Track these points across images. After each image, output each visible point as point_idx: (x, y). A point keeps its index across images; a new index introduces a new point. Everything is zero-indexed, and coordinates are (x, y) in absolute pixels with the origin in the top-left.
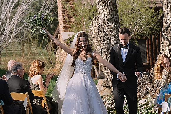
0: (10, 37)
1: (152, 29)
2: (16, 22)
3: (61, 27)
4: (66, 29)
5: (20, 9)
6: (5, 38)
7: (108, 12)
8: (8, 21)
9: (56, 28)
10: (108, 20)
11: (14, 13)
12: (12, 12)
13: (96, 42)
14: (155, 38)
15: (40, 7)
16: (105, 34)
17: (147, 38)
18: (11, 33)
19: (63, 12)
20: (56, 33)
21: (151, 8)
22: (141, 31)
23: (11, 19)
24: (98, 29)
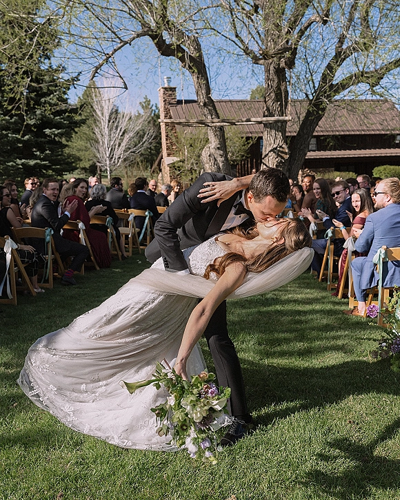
0: (118, 162)
1: (243, 156)
2: (124, 148)
3: (164, 152)
4: (169, 155)
5: (127, 137)
6: (114, 162)
7: (217, 142)
8: (117, 146)
9: (159, 154)
10: (218, 148)
11: (122, 140)
12: (120, 139)
13: (208, 167)
14: (244, 164)
15: (144, 135)
16: (216, 160)
17: (238, 164)
18: (120, 158)
19: (167, 140)
20: (159, 158)
21: (242, 138)
22: (234, 158)
23: (119, 145)
24: (210, 156)
